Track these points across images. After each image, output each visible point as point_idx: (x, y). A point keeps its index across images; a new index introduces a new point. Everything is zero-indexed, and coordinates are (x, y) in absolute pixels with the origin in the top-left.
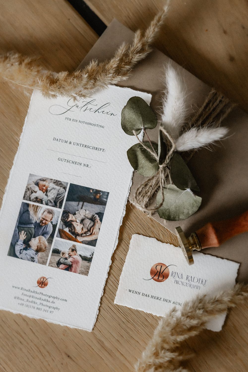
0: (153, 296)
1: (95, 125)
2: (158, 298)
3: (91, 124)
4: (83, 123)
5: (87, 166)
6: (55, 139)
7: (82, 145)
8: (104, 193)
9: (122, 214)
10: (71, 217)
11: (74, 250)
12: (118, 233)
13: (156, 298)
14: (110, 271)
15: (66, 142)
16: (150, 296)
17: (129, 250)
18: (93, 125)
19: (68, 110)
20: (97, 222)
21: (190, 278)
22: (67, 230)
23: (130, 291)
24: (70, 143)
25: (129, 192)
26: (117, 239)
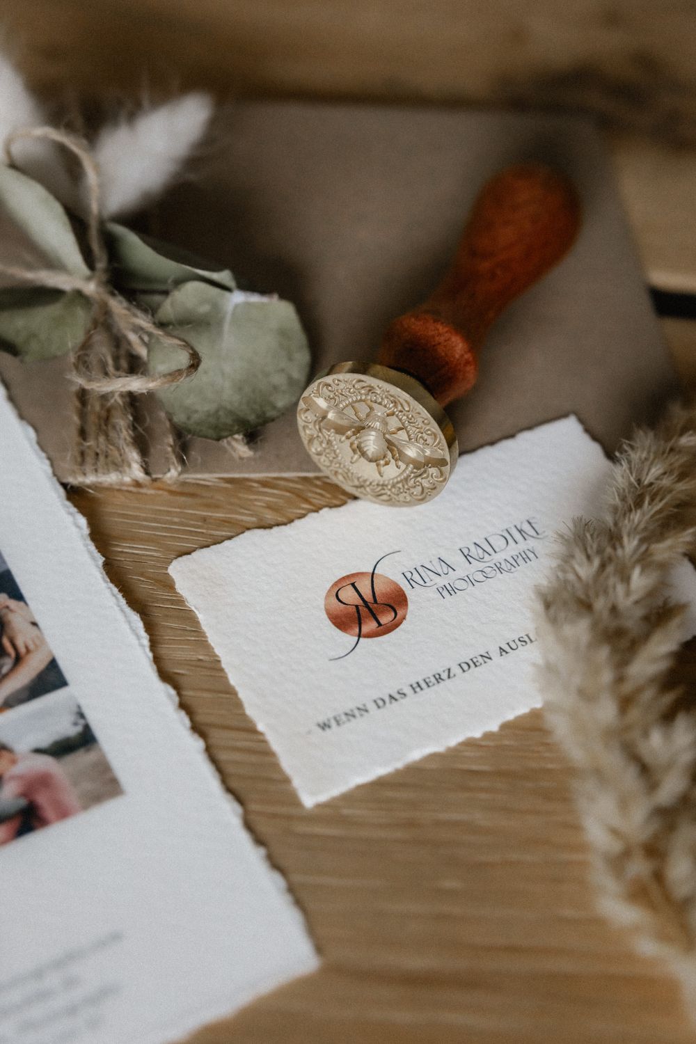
0: (418, 683)
2: (437, 676)
9: (74, 529)
12: (111, 590)
13: (433, 680)
14: (192, 720)
16: (408, 690)
17: (201, 617)
20: (5, 611)
21: (474, 551)
23: (324, 726)
25: (43, 455)
26: (128, 610)
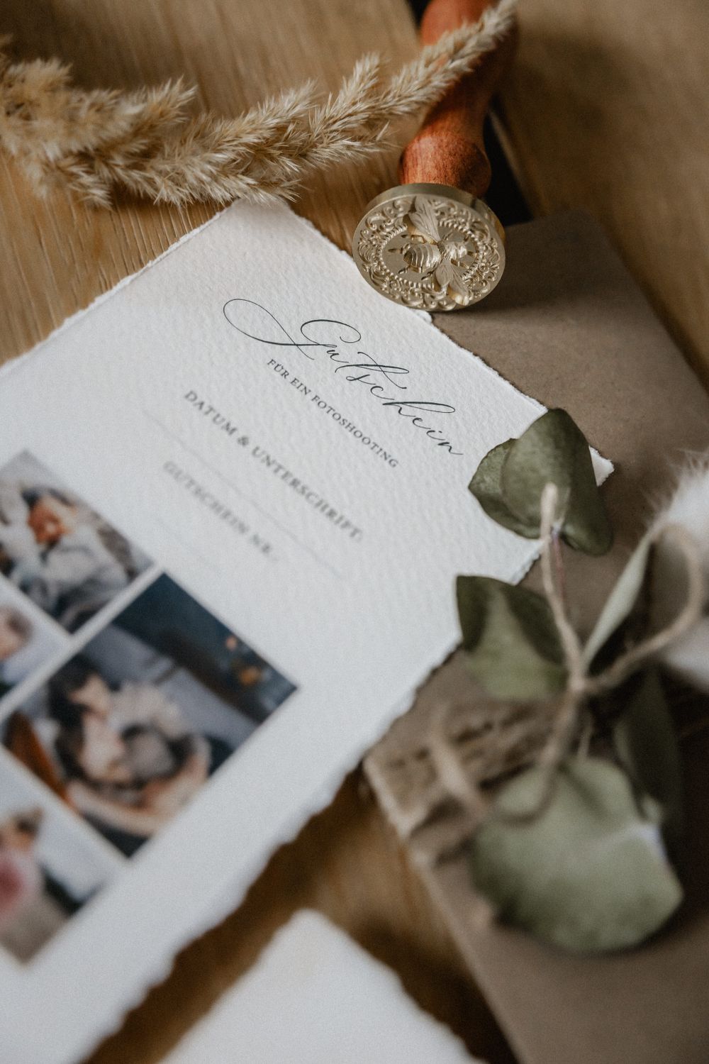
1: (366, 441)
3: (352, 428)
4: (327, 409)
5: (266, 549)
6: (192, 397)
7: (282, 472)
8: (277, 677)
10: (93, 693)
11: (27, 827)
15: (230, 430)
18: (358, 434)
19: (295, 345)
22: (46, 731)
24: (244, 441)
